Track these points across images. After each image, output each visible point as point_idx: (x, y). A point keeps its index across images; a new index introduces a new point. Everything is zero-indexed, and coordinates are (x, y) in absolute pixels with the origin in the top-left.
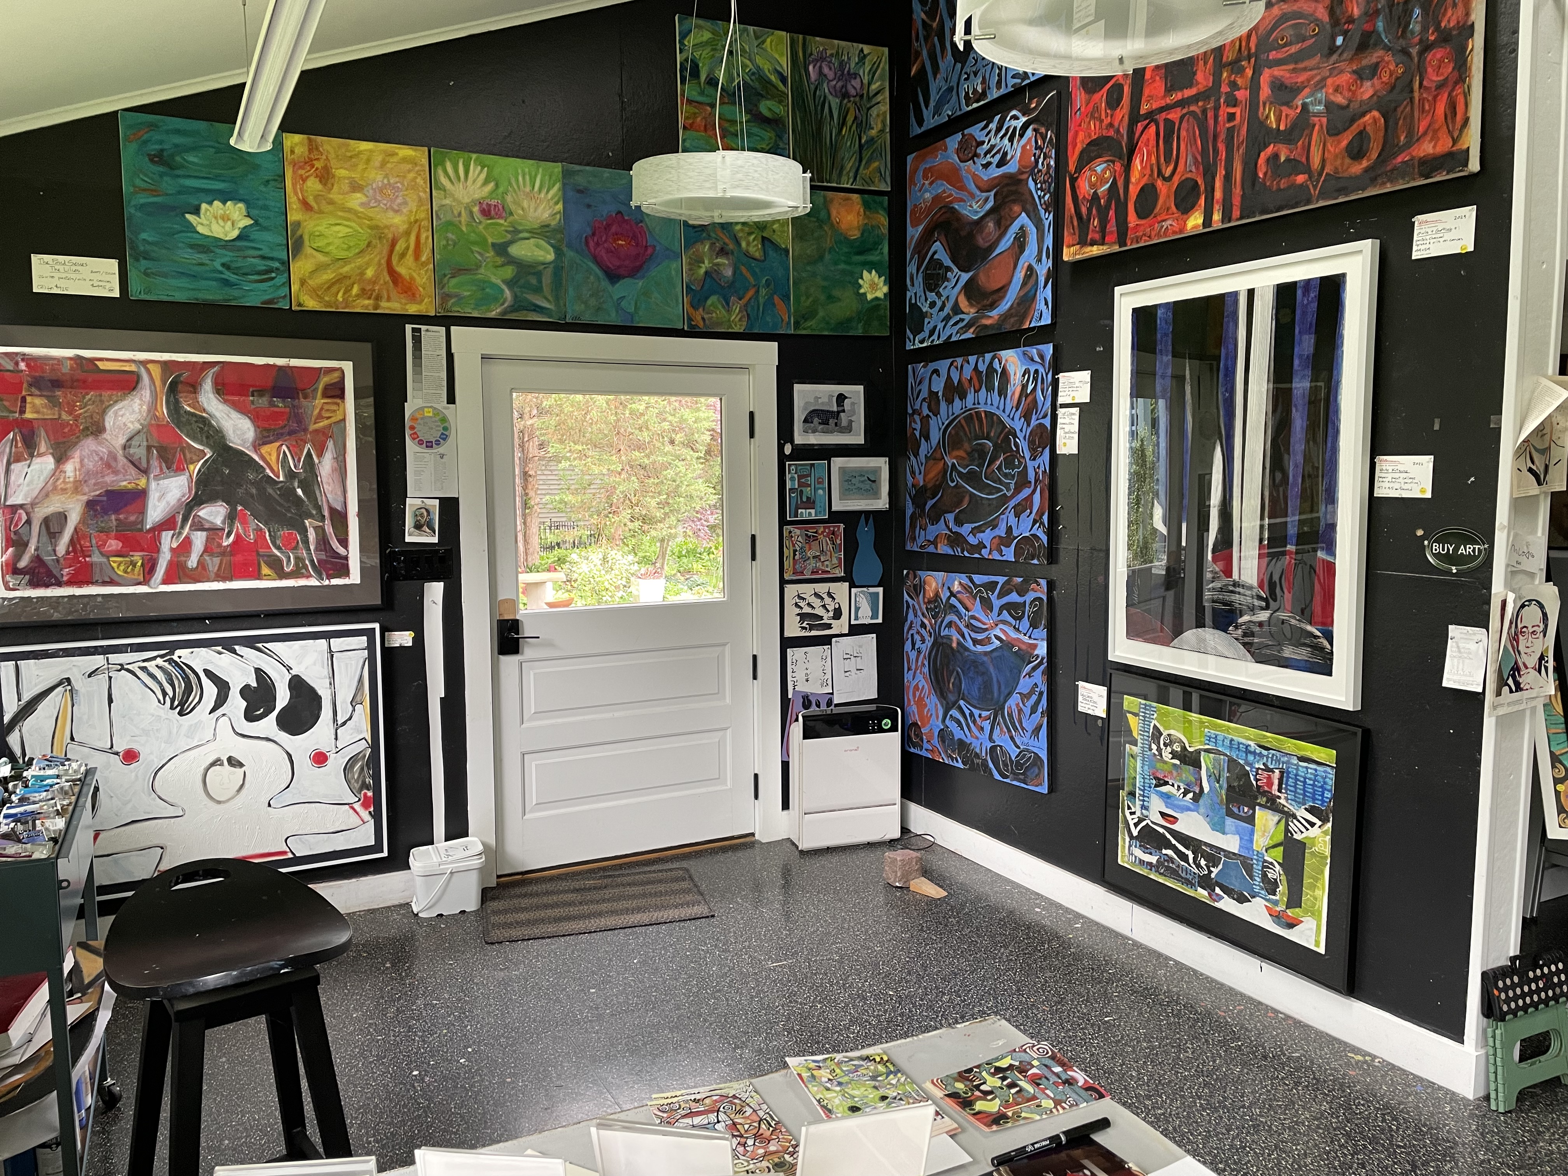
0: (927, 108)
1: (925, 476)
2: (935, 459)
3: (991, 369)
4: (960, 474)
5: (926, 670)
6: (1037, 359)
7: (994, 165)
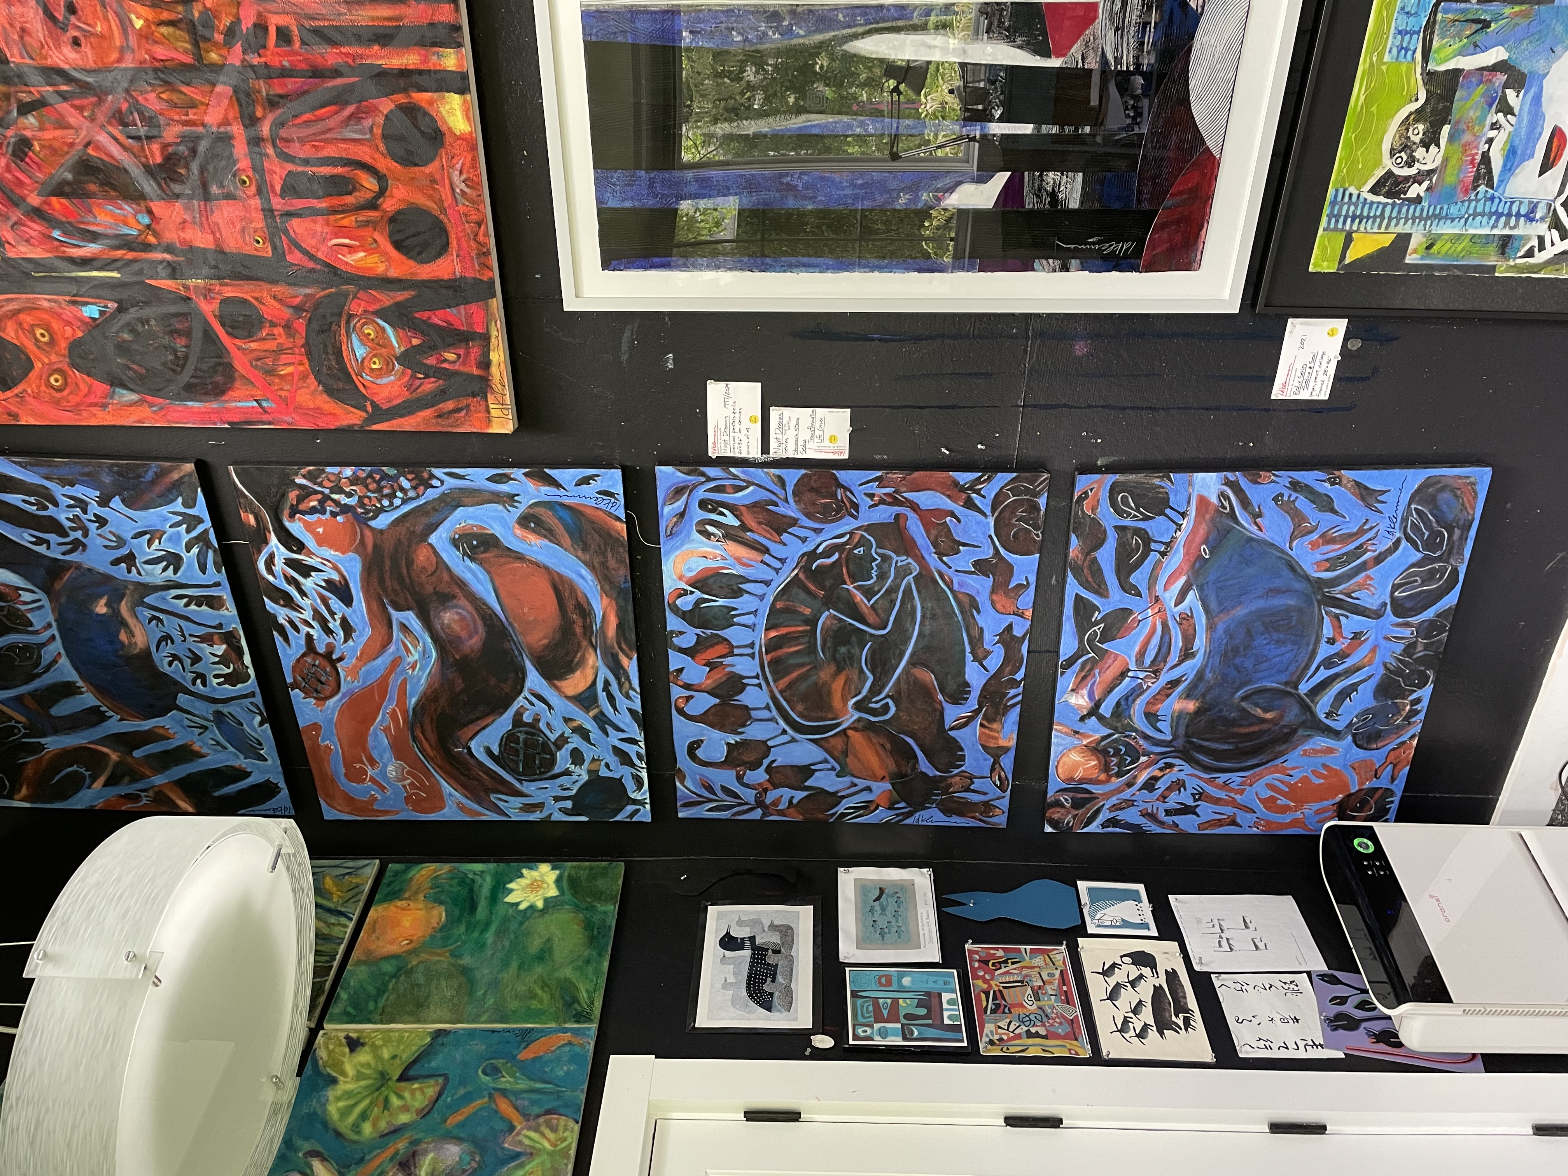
0: (248, 774)
1: (875, 778)
2: (846, 753)
3: (694, 617)
4: (875, 690)
5: (1236, 778)
6: (679, 504)
7: (348, 611)
